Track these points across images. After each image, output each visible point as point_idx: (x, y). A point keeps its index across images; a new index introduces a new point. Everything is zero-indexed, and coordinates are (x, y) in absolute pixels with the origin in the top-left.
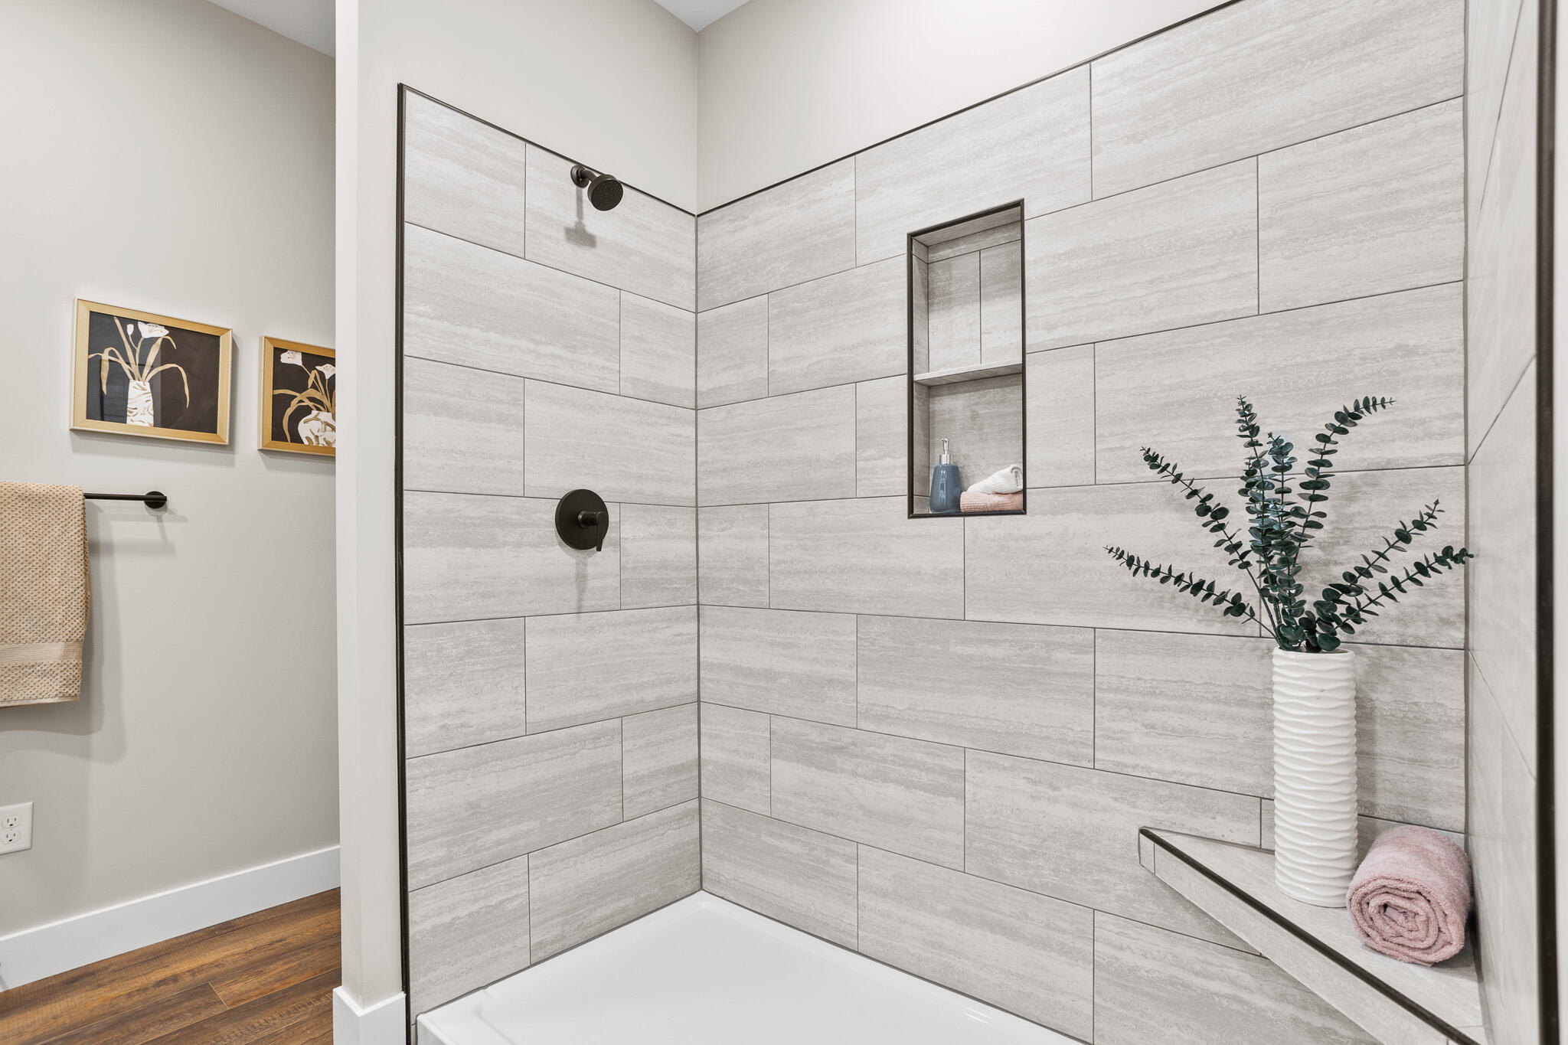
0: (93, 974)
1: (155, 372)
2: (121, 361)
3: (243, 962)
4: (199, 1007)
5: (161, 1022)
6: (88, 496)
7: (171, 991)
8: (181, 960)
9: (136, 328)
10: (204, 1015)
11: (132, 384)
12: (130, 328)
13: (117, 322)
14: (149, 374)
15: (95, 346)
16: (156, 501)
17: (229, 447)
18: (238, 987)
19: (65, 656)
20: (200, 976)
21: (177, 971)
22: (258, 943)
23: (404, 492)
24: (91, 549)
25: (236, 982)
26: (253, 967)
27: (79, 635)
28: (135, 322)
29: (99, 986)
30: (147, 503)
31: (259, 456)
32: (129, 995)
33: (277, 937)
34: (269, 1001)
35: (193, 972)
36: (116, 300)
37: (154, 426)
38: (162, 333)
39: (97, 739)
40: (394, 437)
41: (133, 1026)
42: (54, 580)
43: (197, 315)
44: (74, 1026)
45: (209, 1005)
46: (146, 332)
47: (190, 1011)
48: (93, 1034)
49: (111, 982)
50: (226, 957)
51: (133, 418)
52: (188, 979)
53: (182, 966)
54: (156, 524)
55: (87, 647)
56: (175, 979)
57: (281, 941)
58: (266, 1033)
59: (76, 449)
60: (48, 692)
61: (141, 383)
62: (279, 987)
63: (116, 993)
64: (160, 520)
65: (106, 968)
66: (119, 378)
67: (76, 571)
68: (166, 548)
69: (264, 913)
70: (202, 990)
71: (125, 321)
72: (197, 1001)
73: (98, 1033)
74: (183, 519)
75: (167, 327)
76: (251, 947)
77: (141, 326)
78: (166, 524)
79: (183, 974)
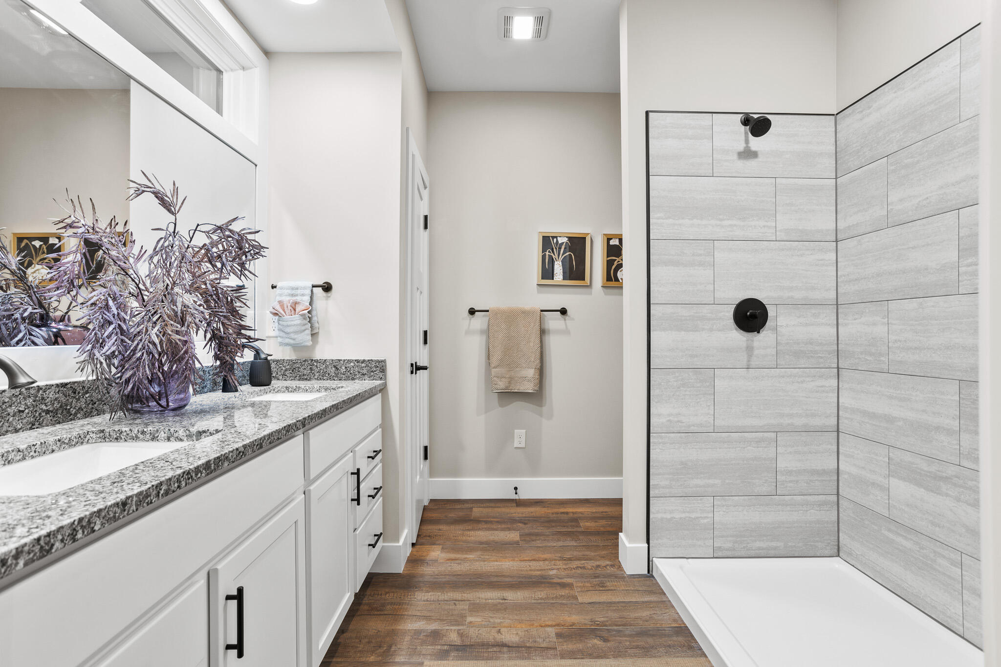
0: (542, 502)
1: (563, 257)
2: (552, 255)
3: (590, 516)
4: (574, 526)
5: (562, 526)
6: (542, 311)
7: (565, 517)
8: (570, 507)
9: (557, 240)
10: (575, 529)
11: (556, 263)
12: (555, 240)
13: (551, 238)
14: (561, 258)
15: (544, 250)
16: (563, 312)
17: (590, 286)
18: (588, 524)
19: (534, 375)
20: (575, 515)
21: (568, 511)
22: (597, 510)
23: (651, 305)
24: (543, 332)
25: (587, 522)
26: (594, 519)
27: (538, 367)
28: (556, 237)
29: (544, 507)
30: (561, 313)
31: (601, 288)
32: (553, 513)
33: (605, 510)
34: (598, 533)
35: (573, 513)
36: (550, 229)
37: (563, 279)
38: (565, 240)
39: (545, 409)
40: (646, 279)
41: (553, 524)
42: (532, 344)
43: (577, 230)
44: (537, 517)
45: (577, 526)
46: (560, 240)
47: (571, 526)
48: (541, 522)
49: (547, 507)
50: (585, 512)
51: (556, 277)
52: (571, 515)
53: (570, 510)
54: (563, 321)
55: (541, 371)
56: (567, 513)
57: (606, 512)
58: (595, 544)
59: (538, 292)
60: (529, 387)
61: (558, 262)
62: (602, 529)
63: (549, 511)
64: (565, 320)
65: (547, 502)
66: (552, 261)
67: (538, 341)
68: (566, 332)
70: (575, 520)
71: (553, 237)
72: (573, 524)
73: (543, 522)
74: (573, 319)
75: (567, 237)
76: (594, 511)
77: (559, 238)
78: (567, 321)
79: (570, 512)
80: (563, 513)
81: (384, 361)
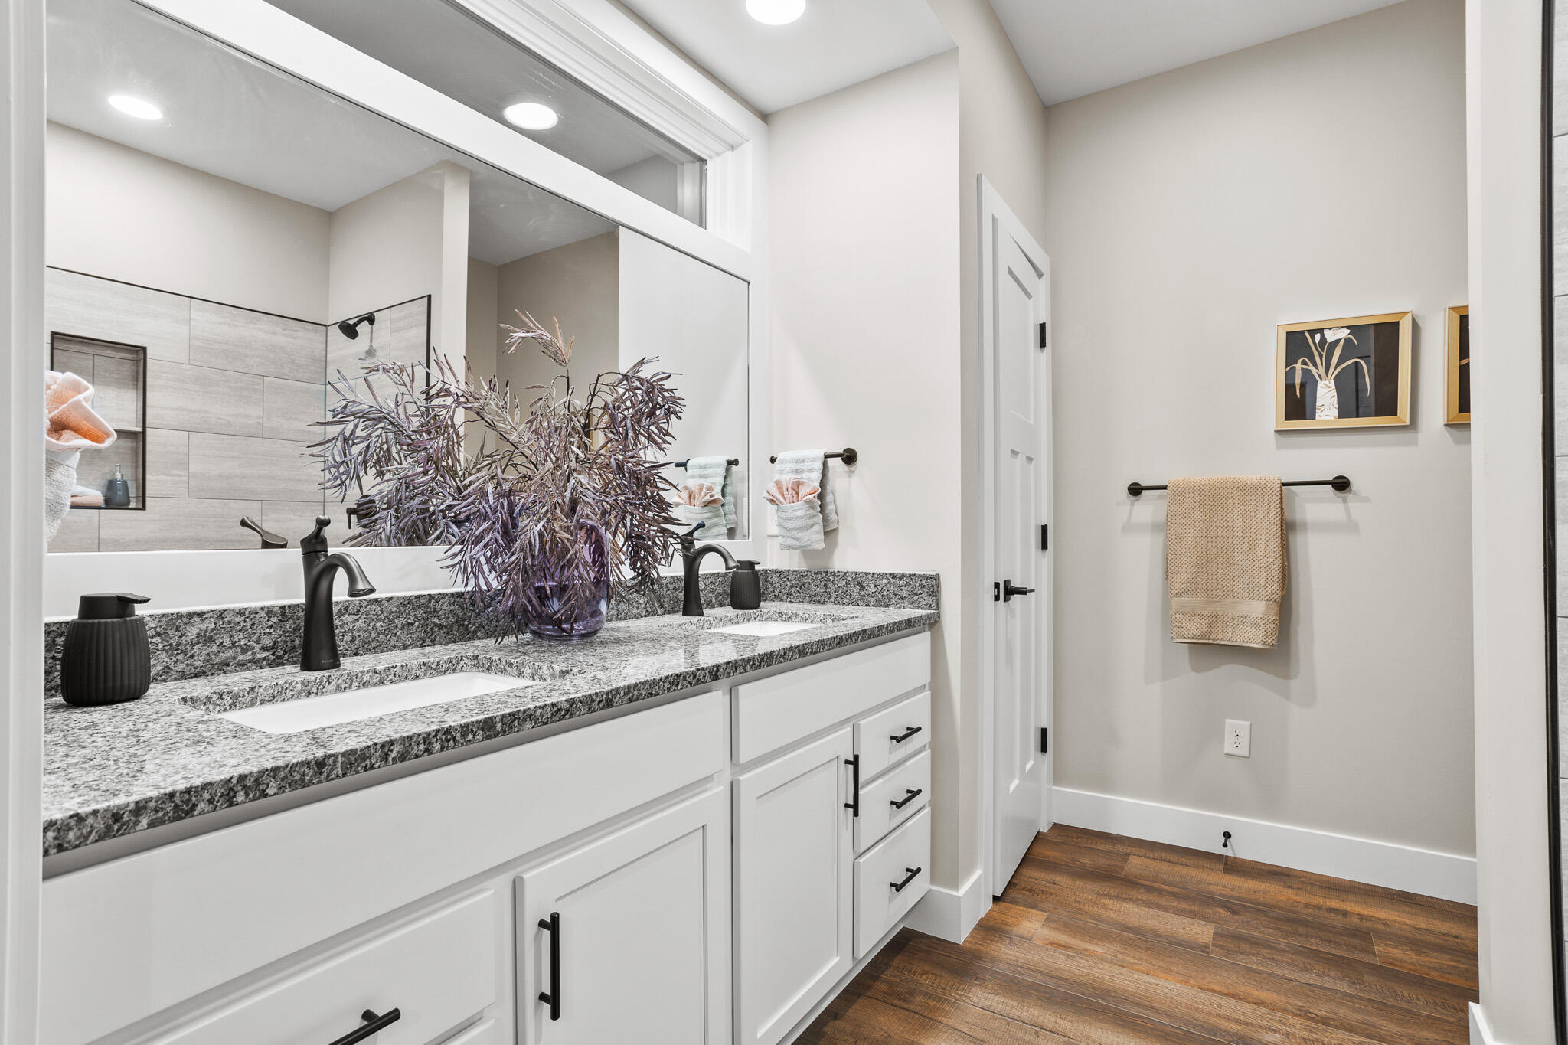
0: (1288, 876)
1: (1338, 370)
2: (1311, 368)
3: (1408, 934)
4: (1355, 947)
5: (1322, 940)
6: (1285, 484)
7: (1336, 920)
8: (1355, 902)
9: (1323, 337)
10: (1356, 956)
11: (1320, 384)
12: (1318, 337)
13: (1307, 335)
14: (1333, 372)
15: (1290, 360)
16: (1341, 484)
17: (1413, 424)
18: (1397, 953)
19: (1265, 613)
20: (1365, 924)
21: (1349, 909)
22: (1432, 927)
24: (1287, 528)
25: (1396, 947)
26: (1416, 943)
27: (1277, 596)
28: (1321, 331)
29: (1289, 887)
30: (1333, 486)
31: (1444, 430)
32: (1307, 906)
33: (1454, 932)
34: (1417, 981)
35: (1361, 917)
36: (1302, 318)
37: (1340, 417)
38: (1344, 333)
39: (1294, 684)
40: (1542, 396)
41: (1301, 930)
42: (1260, 552)
43: (1372, 309)
44: (1265, 905)
45: (1363, 951)
46: (1330, 336)
47: (1346, 945)
48: (1273, 918)
49: (1298, 888)
50: (1395, 921)
51: (1321, 414)
52: (1356, 920)
53: (1355, 907)
54: (1342, 505)
55: (1285, 607)
56: (1345, 914)
57: (1456, 937)
58: (1405, 1006)
59: (1279, 447)
60: (1254, 637)
61: (1327, 382)
62: (1435, 975)
63: (1298, 898)
64: (1345, 501)
65: (1298, 877)
66: (1309, 383)
67: (1275, 546)
68: (1350, 526)
69: (1450, 904)
70: (1363, 935)
71: (1313, 332)
72: (1356, 942)
73: (1277, 919)
74: (1367, 500)
75: (1348, 327)
76: (1423, 926)
77: (1327, 333)
78: (1350, 505)
79: (1354, 914)
80: (1331, 910)
81: (937, 577)
